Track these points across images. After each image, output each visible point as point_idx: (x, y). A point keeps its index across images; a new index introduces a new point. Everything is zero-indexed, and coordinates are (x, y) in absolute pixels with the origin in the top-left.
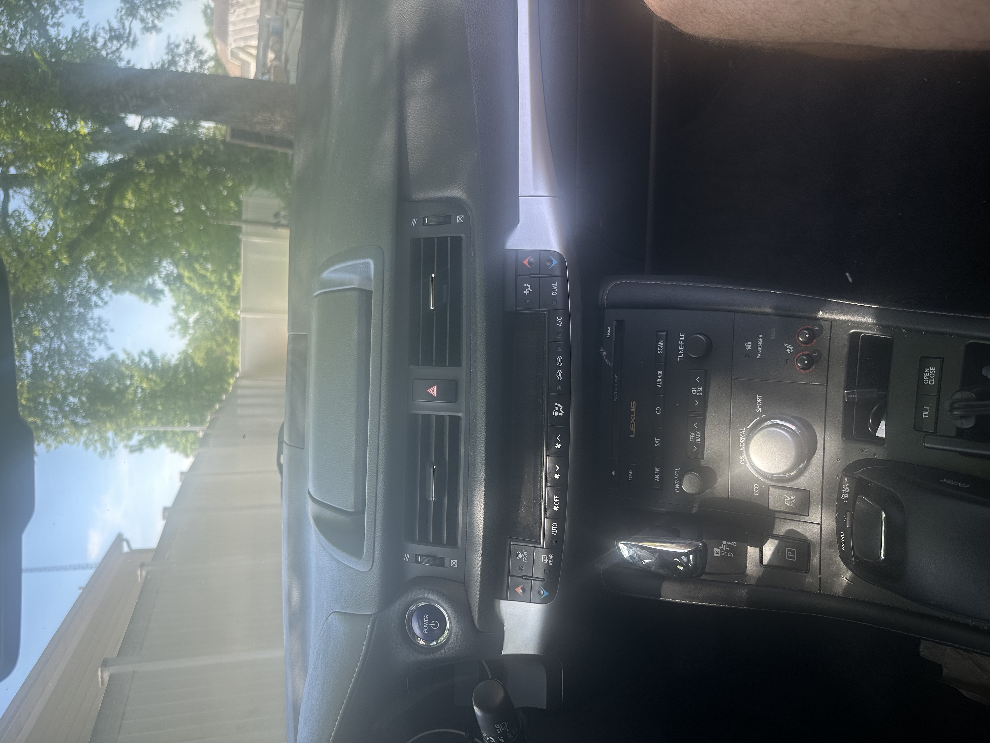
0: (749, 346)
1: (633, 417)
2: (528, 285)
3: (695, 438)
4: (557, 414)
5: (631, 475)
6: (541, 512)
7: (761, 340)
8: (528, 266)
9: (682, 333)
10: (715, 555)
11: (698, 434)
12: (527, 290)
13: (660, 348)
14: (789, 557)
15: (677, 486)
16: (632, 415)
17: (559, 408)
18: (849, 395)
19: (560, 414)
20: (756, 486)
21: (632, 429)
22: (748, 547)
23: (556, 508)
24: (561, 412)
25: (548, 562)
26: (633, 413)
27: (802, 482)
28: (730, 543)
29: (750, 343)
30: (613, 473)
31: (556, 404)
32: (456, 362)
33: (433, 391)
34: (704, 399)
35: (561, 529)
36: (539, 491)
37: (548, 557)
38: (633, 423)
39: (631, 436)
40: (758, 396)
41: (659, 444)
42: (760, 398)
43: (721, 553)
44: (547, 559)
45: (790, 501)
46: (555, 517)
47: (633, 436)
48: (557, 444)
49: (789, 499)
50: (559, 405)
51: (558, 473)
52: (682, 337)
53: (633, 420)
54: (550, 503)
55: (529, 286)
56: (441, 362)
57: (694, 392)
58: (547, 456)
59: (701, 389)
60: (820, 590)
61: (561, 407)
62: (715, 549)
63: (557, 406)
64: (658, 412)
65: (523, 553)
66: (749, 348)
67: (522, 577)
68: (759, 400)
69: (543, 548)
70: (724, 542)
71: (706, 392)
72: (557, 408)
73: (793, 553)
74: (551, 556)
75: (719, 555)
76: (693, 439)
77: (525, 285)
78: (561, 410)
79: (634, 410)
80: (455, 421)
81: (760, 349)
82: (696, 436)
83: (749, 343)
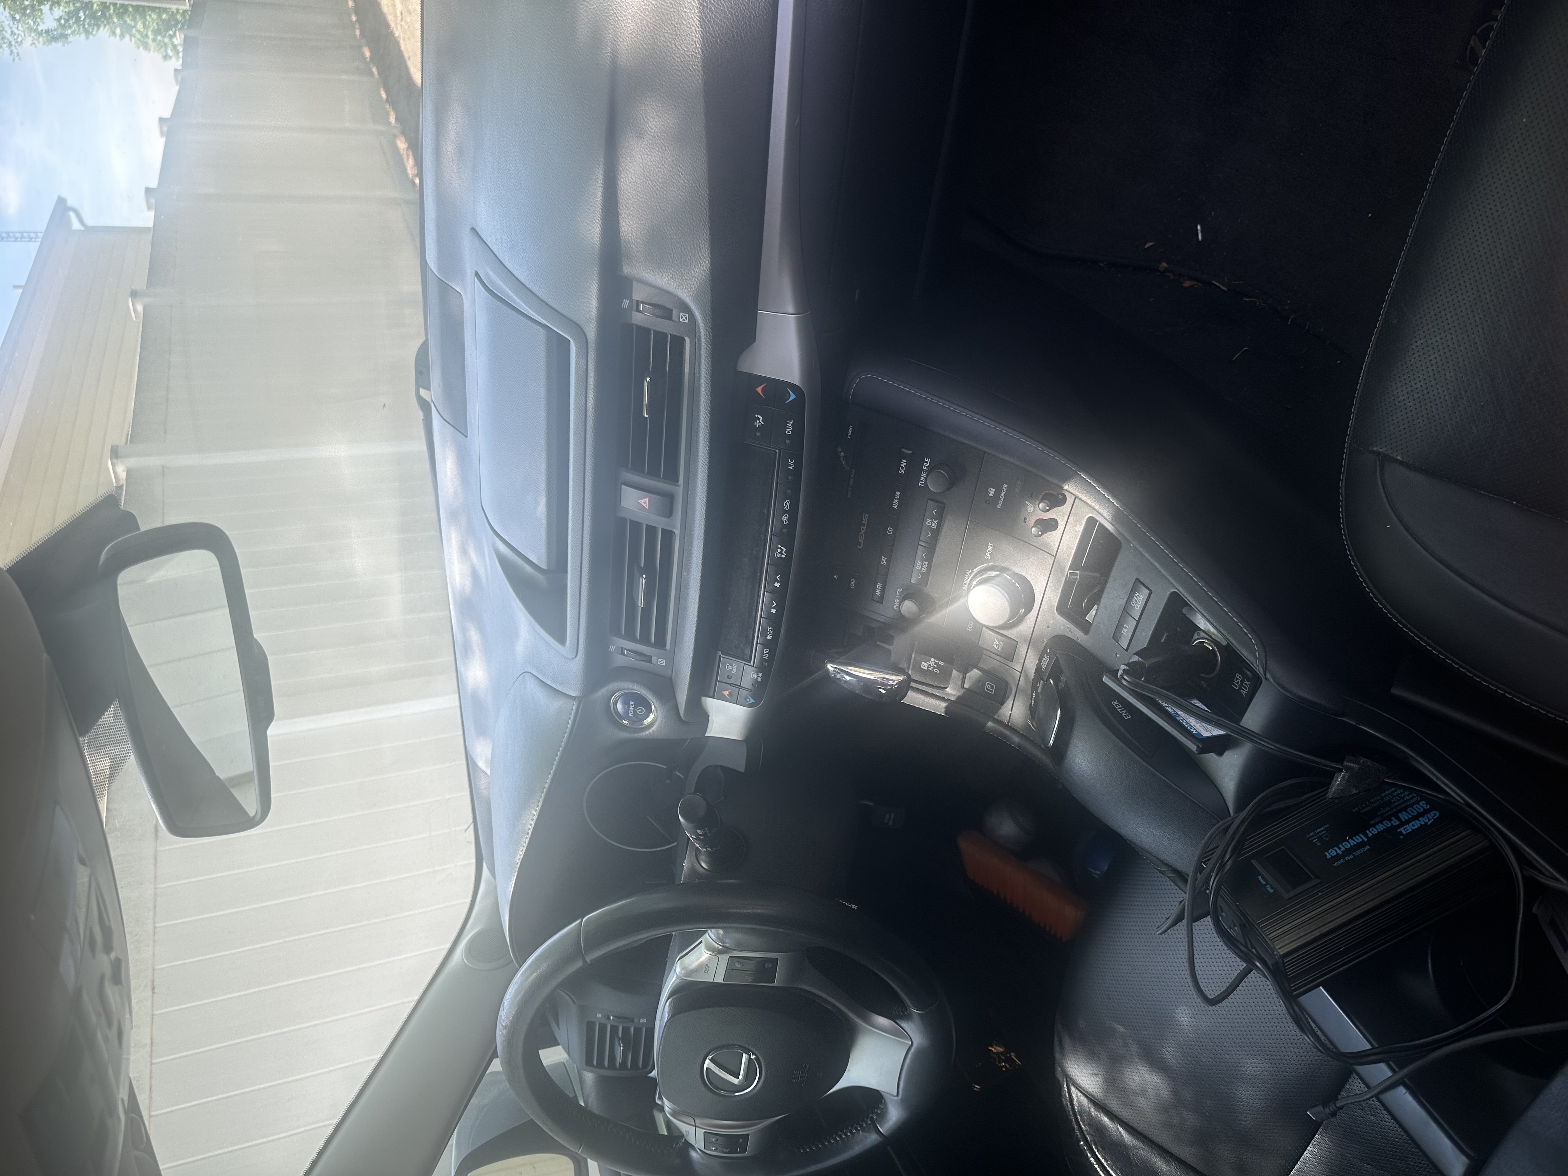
0: (992, 492)
1: (863, 529)
2: (759, 416)
3: (922, 567)
4: (779, 555)
5: (853, 583)
6: (754, 636)
7: (1005, 489)
8: (761, 394)
9: (928, 457)
10: (922, 667)
11: (925, 564)
12: (758, 421)
13: (902, 468)
14: (987, 689)
15: (897, 604)
16: (862, 527)
17: (782, 550)
18: (1072, 576)
19: (782, 556)
20: (971, 623)
21: (860, 541)
22: (954, 670)
23: (769, 637)
24: (783, 554)
25: (757, 678)
26: (863, 525)
27: (1012, 633)
28: (937, 662)
29: (994, 490)
30: (835, 577)
31: (779, 546)
32: (672, 476)
33: (645, 502)
34: (936, 533)
35: (772, 655)
36: (754, 618)
37: (757, 674)
38: (862, 535)
39: (858, 547)
40: (990, 544)
41: (885, 563)
42: (991, 546)
43: (928, 667)
44: (756, 676)
45: (998, 645)
46: (766, 644)
47: (861, 547)
48: (776, 583)
49: (998, 643)
50: (782, 548)
51: (774, 608)
52: (927, 462)
53: (863, 532)
54: (764, 633)
55: (761, 418)
56: (653, 473)
57: (929, 523)
58: (764, 591)
59: (936, 522)
60: (1009, 722)
61: (785, 550)
62: (923, 663)
63: (780, 548)
64: (890, 532)
65: (732, 666)
66: (991, 495)
67: (730, 684)
68: (990, 548)
69: (753, 666)
70: (933, 660)
71: (939, 526)
72: (779, 550)
73: (992, 687)
74: (760, 674)
75: (926, 669)
76: (920, 568)
77: (756, 416)
78: (783, 552)
79: (866, 523)
80: (668, 535)
81: (1002, 499)
82: (922, 565)
83: (992, 489)
